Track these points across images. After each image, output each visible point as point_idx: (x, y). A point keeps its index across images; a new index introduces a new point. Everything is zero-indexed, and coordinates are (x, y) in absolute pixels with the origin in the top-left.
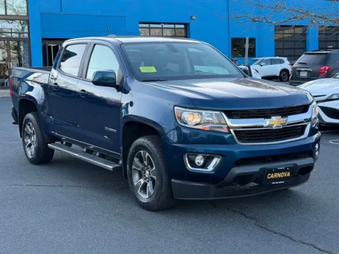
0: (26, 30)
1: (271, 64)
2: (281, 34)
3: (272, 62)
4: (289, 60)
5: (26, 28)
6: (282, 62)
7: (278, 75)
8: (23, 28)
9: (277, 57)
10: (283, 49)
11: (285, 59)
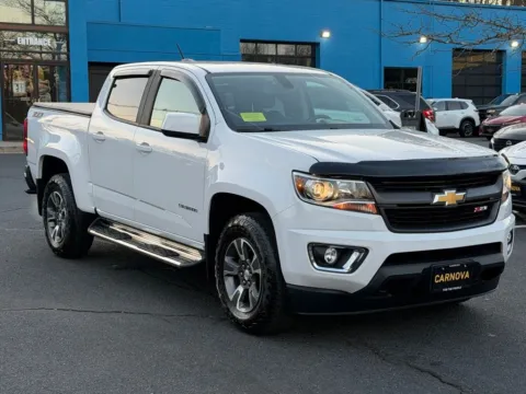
0: (64, 49)
1: (447, 109)
2: (462, 62)
3: (448, 106)
4: (475, 103)
5: (65, 45)
6: (463, 106)
7: (457, 126)
8: (59, 46)
9: (457, 99)
10: (465, 86)
11: (469, 102)
